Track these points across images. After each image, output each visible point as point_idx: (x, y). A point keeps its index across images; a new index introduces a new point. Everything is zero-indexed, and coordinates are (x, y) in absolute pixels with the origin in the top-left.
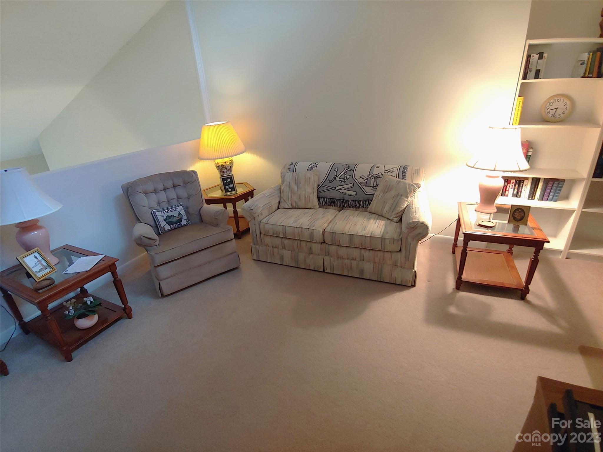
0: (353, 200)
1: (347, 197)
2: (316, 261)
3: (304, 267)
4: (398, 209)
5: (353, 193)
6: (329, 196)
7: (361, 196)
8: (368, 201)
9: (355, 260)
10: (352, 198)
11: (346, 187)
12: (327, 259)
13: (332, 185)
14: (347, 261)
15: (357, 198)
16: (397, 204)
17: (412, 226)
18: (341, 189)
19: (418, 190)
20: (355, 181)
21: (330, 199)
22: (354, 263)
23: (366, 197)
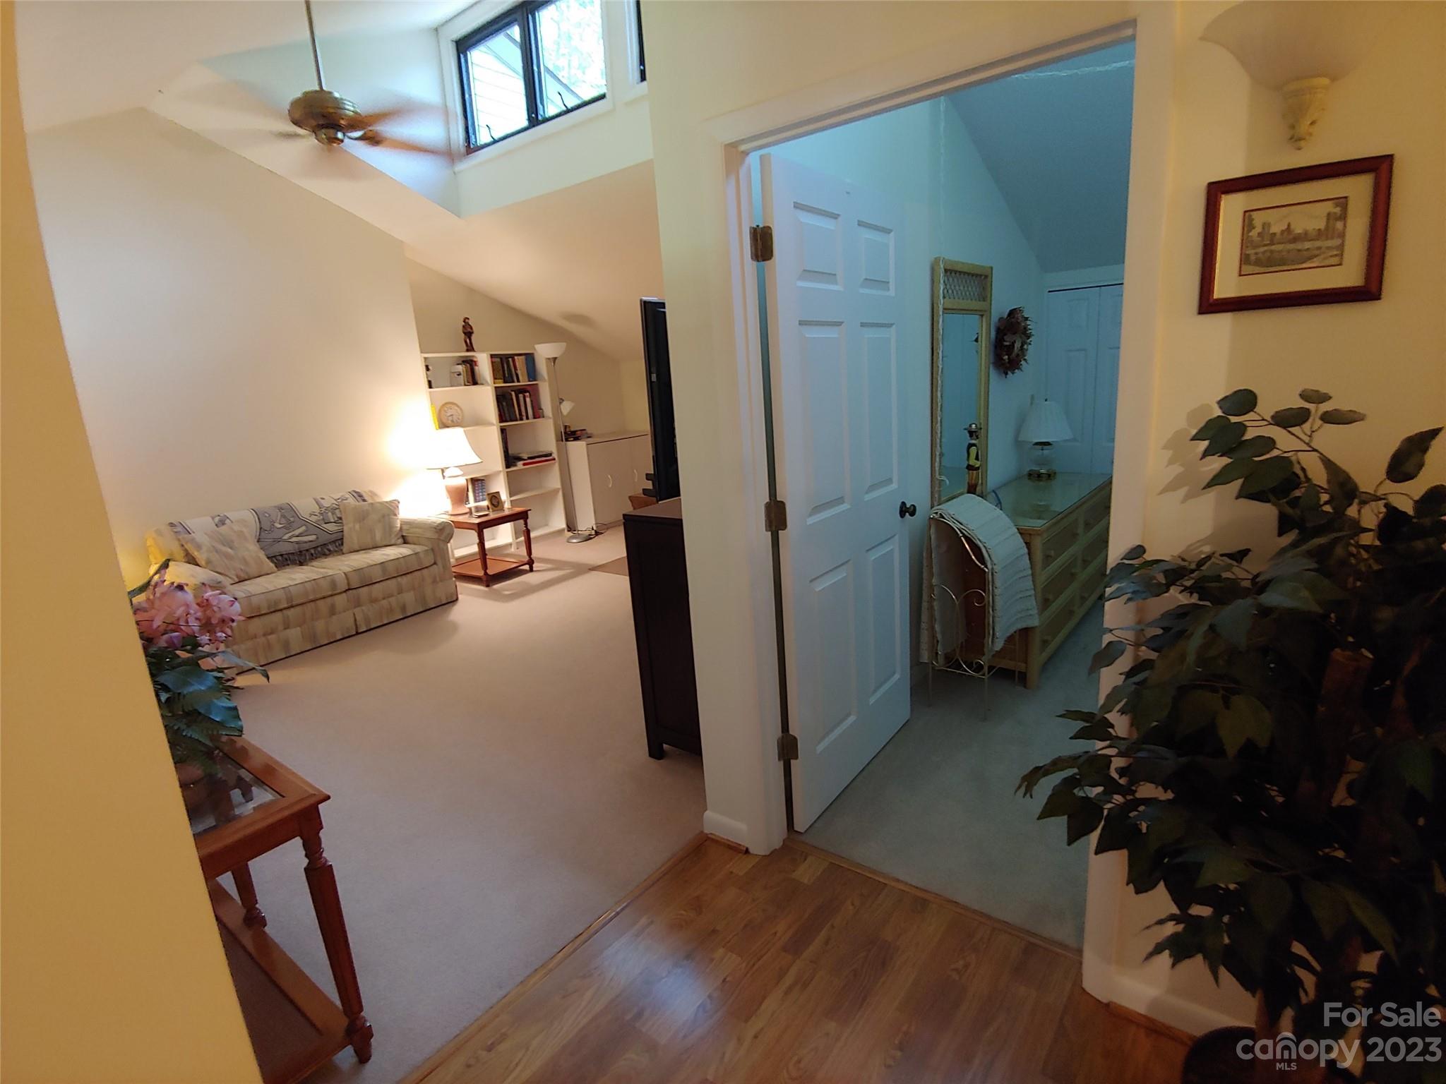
0: (318, 547)
1: (306, 546)
2: (344, 621)
3: (326, 642)
4: (395, 530)
5: (313, 538)
6: (279, 552)
7: (324, 538)
8: (340, 541)
9: (392, 596)
10: (314, 545)
11: (297, 532)
12: (357, 611)
13: (275, 535)
14: (384, 602)
15: (321, 541)
16: (390, 526)
17: (440, 527)
18: (290, 538)
19: (400, 506)
20: (305, 522)
21: (282, 555)
22: (392, 600)
23: (333, 537)
